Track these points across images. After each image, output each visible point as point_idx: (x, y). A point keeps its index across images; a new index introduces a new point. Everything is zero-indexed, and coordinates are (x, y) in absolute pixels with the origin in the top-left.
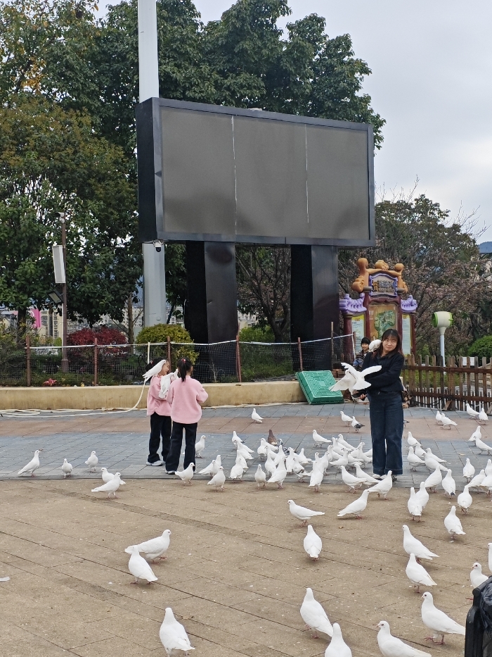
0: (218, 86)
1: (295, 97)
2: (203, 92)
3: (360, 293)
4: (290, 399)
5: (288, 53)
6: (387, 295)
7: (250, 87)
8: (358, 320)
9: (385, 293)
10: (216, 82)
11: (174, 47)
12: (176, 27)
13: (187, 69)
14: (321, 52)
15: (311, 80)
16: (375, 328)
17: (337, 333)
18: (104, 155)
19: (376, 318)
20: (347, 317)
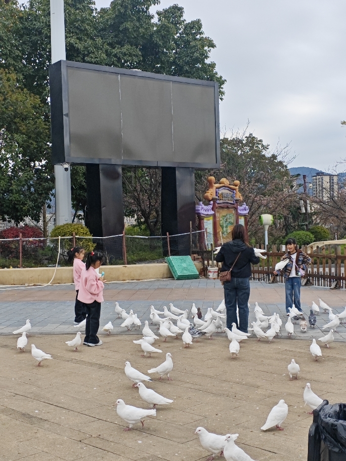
0: (108, 54)
1: (162, 63)
2: (97, 58)
3: (210, 201)
4: (161, 276)
5: (158, 31)
6: (228, 203)
7: (130, 55)
8: (208, 220)
10: (106, 51)
11: (77, 25)
12: (78, 11)
13: (85, 41)
14: (180, 31)
15: (174, 51)
16: (221, 226)
17: (194, 229)
18: (27, 101)
19: (221, 219)
20: (201, 218)
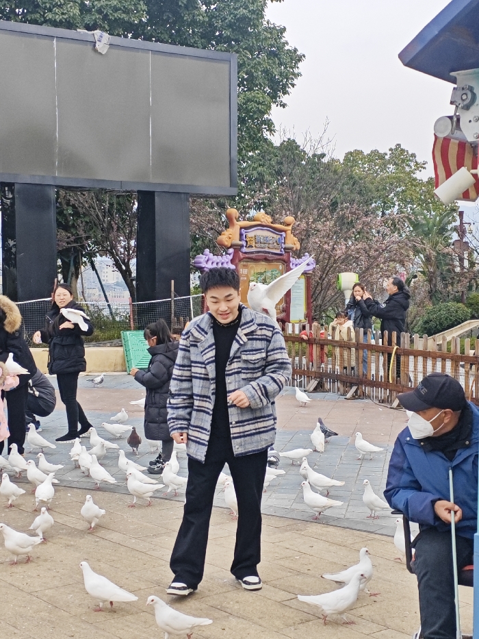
3: (227, 248)
4: (112, 369)
6: (269, 253)
9: (267, 250)
17: (178, 293)
